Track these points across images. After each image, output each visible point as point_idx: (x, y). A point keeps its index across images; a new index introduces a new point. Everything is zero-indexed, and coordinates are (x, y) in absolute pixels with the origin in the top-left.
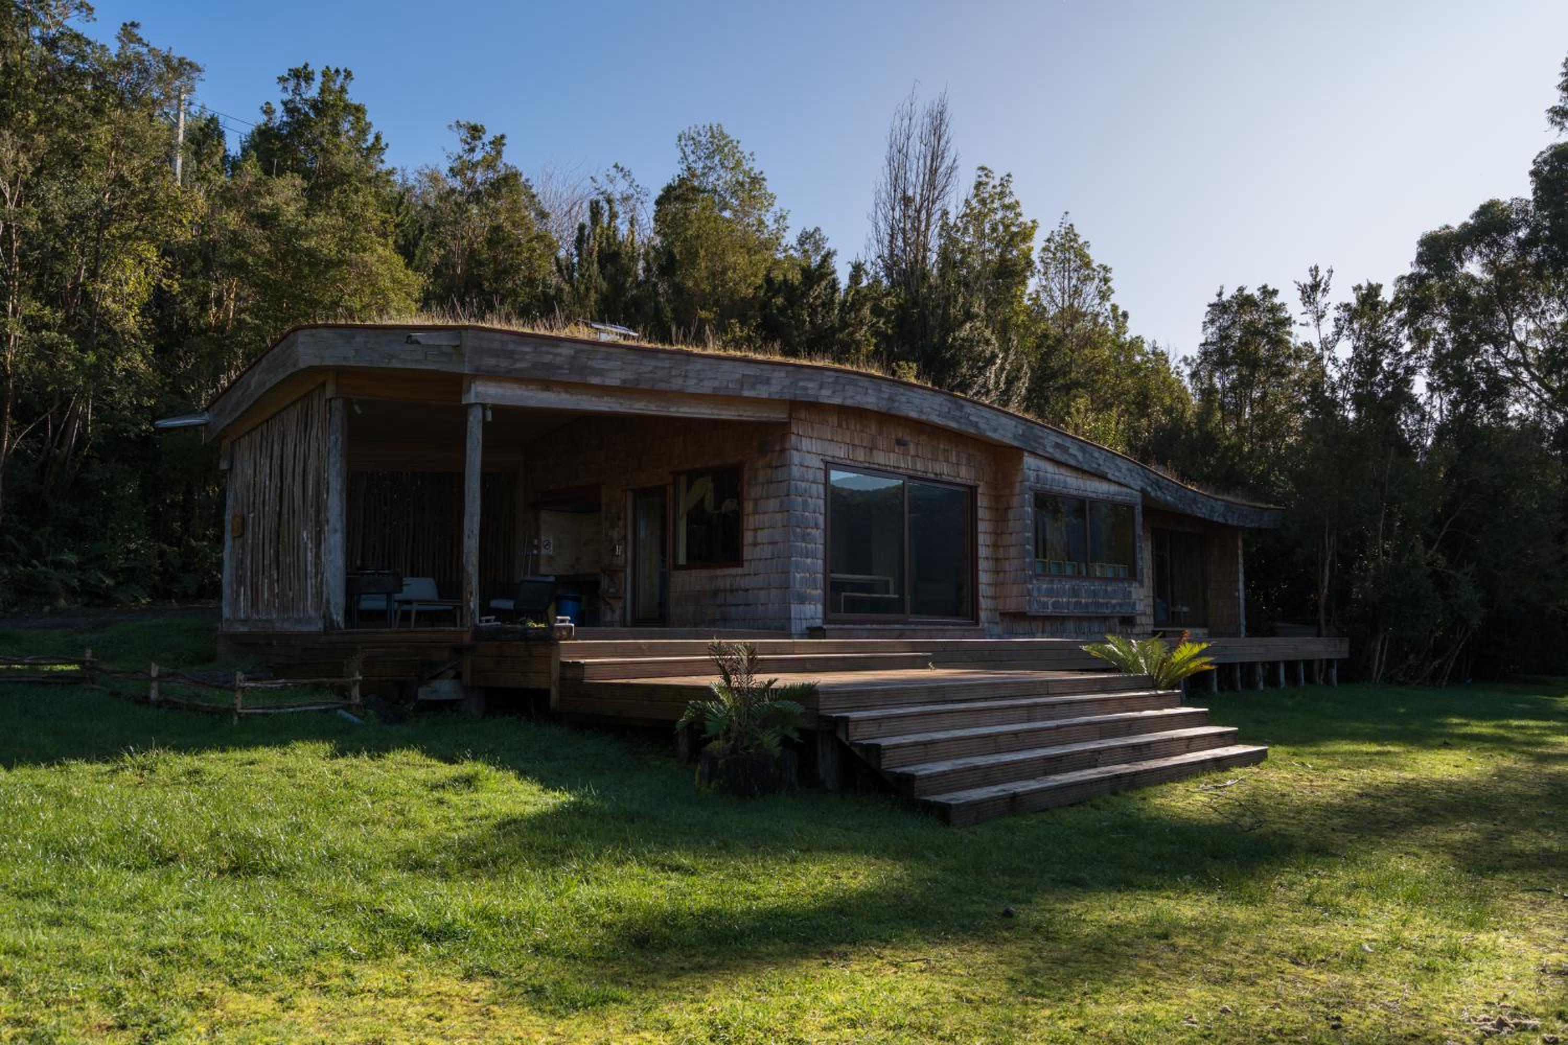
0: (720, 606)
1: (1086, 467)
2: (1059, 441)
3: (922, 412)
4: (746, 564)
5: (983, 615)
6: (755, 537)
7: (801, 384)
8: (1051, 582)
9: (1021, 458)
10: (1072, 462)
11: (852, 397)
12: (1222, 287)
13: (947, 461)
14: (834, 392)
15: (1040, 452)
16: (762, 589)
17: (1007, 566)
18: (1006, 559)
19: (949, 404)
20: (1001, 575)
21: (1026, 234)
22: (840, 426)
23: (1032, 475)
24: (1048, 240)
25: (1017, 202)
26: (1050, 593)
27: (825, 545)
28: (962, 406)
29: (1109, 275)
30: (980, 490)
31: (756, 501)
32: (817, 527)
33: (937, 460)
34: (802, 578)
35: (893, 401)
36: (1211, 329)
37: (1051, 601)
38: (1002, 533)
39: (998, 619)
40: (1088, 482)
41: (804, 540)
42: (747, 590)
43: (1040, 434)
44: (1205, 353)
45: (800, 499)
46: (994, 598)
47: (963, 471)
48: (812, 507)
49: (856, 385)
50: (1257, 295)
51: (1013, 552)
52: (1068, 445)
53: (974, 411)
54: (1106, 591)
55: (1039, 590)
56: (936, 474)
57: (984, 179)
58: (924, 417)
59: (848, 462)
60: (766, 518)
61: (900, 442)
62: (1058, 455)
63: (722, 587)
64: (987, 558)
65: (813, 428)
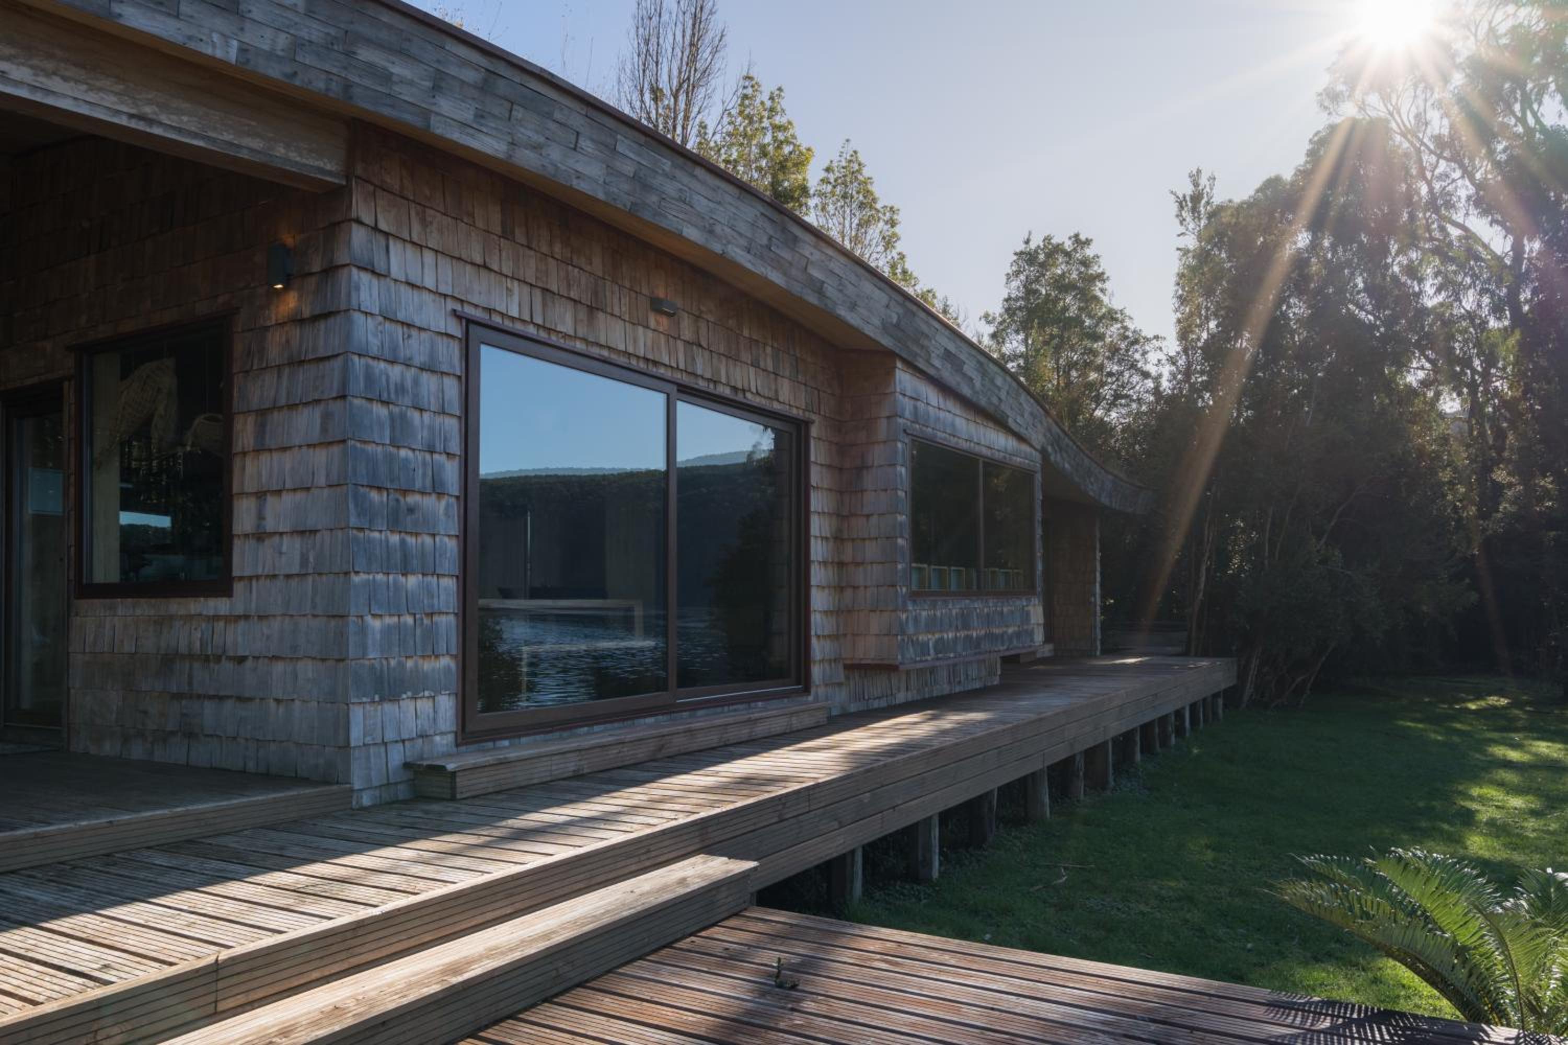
0: (178, 696)
1: (983, 402)
2: (951, 347)
3: (711, 232)
4: (238, 587)
5: (816, 672)
6: (261, 517)
7: (365, 54)
8: (934, 606)
9: (890, 372)
10: (966, 391)
11: (536, 148)
12: (1030, 233)
13: (755, 364)
14: (480, 116)
15: (921, 364)
16: (275, 658)
17: (859, 576)
18: (858, 564)
19: (770, 231)
20: (849, 593)
21: (800, 161)
22: (507, 234)
23: (908, 404)
24: (828, 170)
25: (790, 123)
26: (932, 625)
27: (464, 538)
28: (796, 239)
29: (895, 217)
30: (814, 431)
31: (263, 413)
32: (438, 489)
33: (737, 359)
34: (387, 631)
35: (647, 187)
36: (1015, 284)
37: (931, 639)
38: (852, 515)
39: (841, 676)
40: (982, 430)
41: (395, 524)
42: (241, 660)
43: (924, 328)
44: (1007, 310)
45: (381, 411)
46: (834, 637)
47: (785, 390)
48: (422, 436)
49: (549, 116)
50: (1068, 245)
51: (871, 550)
52: (963, 357)
53: (816, 256)
54: (1002, 613)
55: (916, 620)
56: (735, 389)
57: (749, 91)
58: (717, 248)
59: (531, 330)
60: (288, 460)
61: (656, 306)
62: (947, 375)
63: (183, 649)
64: (824, 563)
65: (424, 223)
